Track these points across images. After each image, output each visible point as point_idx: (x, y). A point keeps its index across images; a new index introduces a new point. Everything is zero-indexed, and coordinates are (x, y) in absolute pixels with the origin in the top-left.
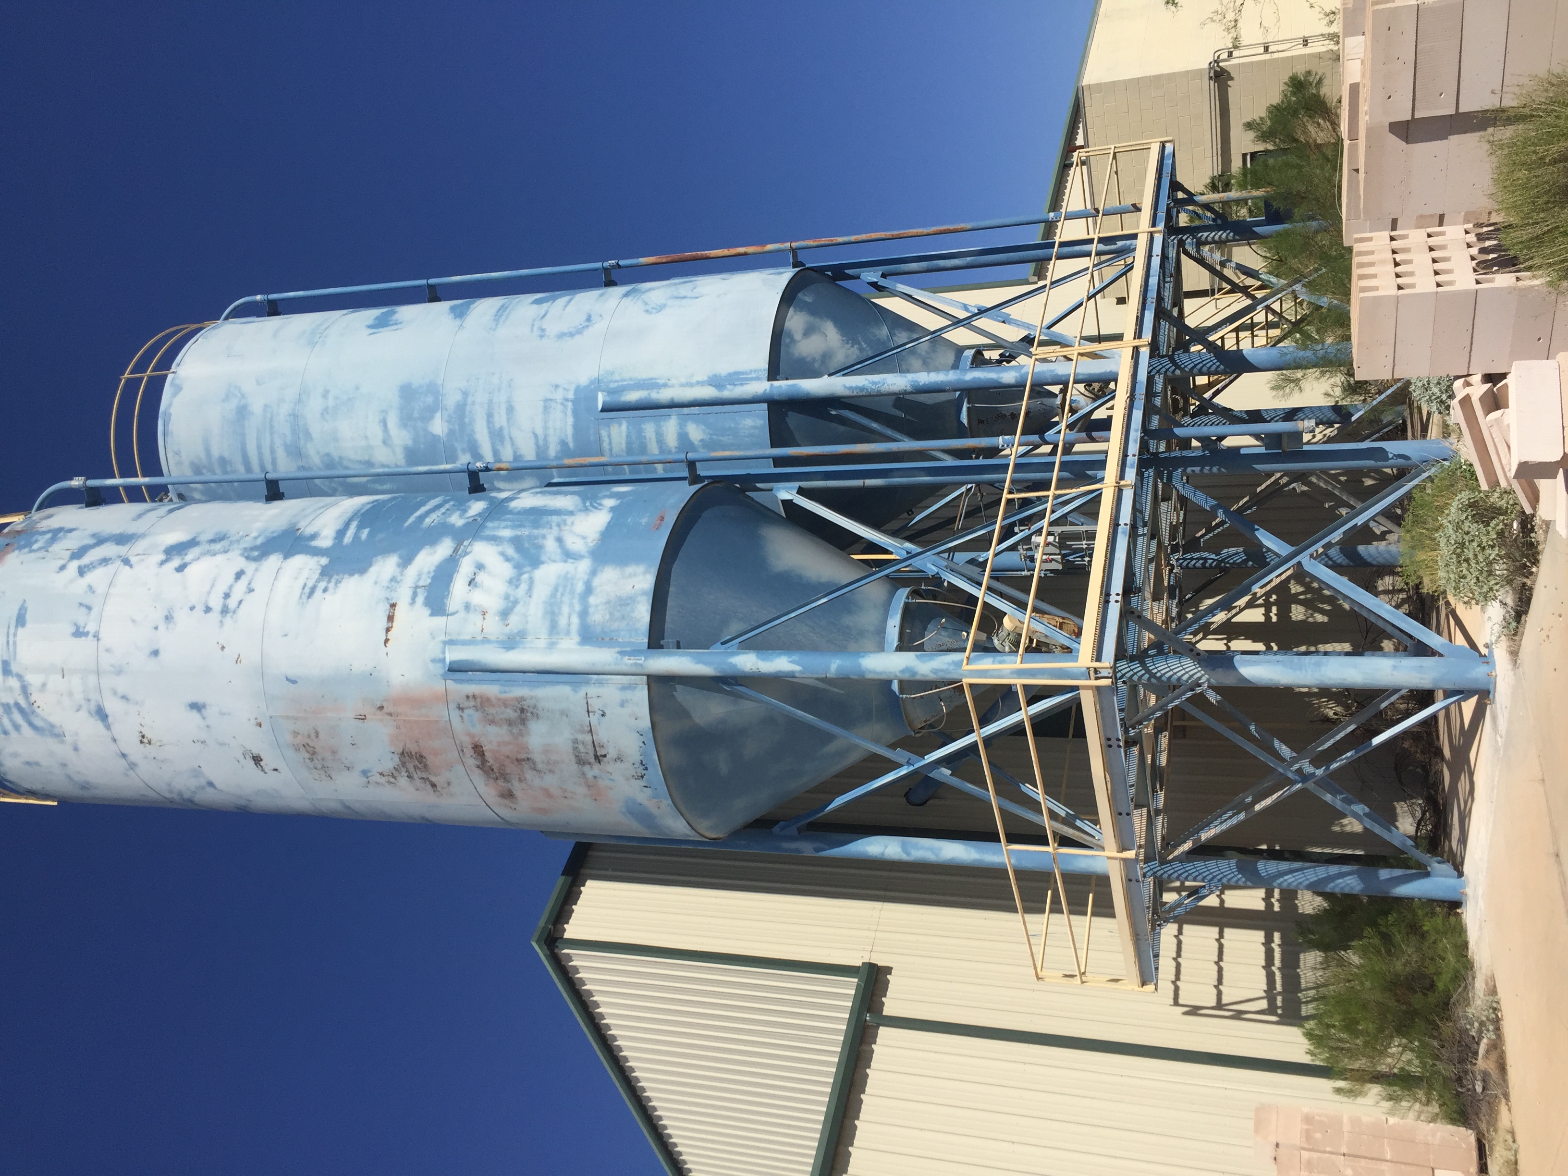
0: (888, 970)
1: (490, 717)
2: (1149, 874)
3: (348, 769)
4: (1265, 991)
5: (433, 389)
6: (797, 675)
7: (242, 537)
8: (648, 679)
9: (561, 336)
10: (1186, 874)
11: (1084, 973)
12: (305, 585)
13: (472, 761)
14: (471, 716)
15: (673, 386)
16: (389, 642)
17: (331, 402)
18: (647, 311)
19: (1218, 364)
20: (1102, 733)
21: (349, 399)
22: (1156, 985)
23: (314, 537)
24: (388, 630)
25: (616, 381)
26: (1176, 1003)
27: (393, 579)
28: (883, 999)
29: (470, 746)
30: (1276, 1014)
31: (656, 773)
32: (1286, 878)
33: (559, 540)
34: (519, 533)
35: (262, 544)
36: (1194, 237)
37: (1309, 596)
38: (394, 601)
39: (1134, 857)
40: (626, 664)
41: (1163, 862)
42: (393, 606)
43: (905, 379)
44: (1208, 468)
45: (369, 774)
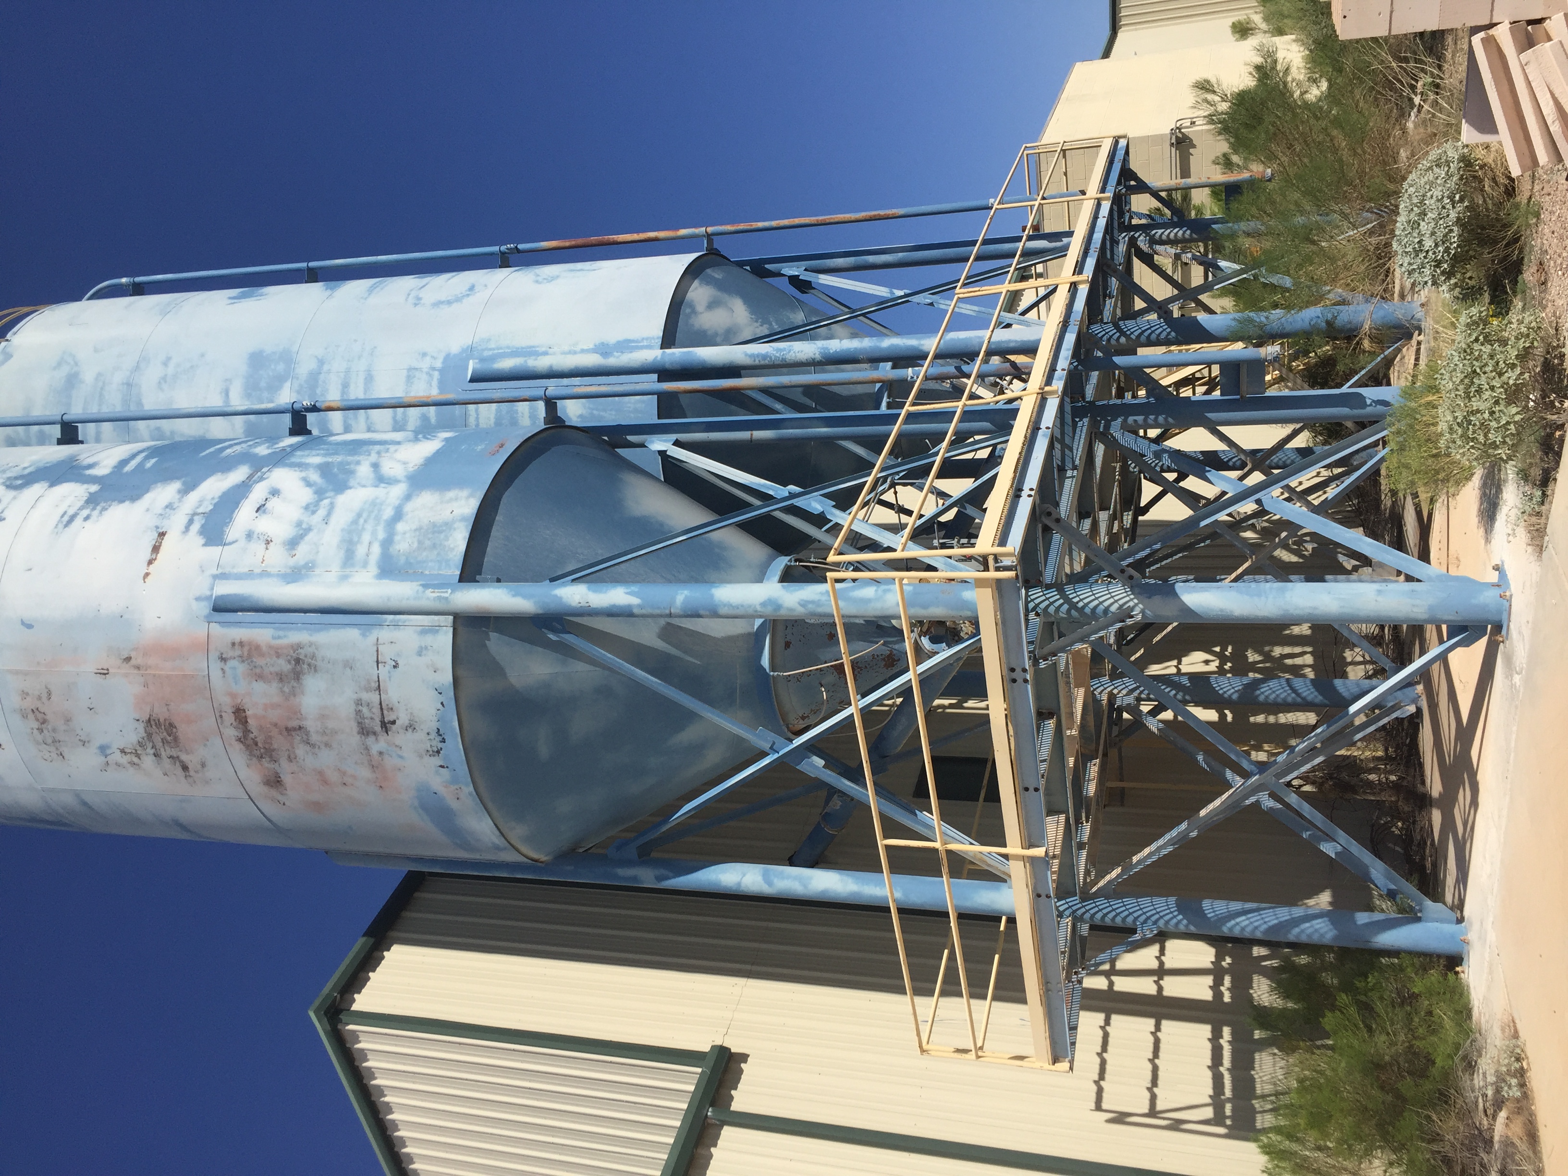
0: (744, 1057)
1: (258, 671)
2: (1067, 913)
3: (84, 743)
4: (1210, 1096)
5: (288, 358)
6: (636, 611)
7: (11, 467)
8: (455, 618)
9: (438, 304)
10: (1113, 913)
11: (981, 1048)
12: (65, 513)
13: (231, 733)
14: (234, 668)
15: (554, 354)
16: (149, 577)
17: (170, 370)
18: (537, 282)
19: (1169, 330)
20: (1004, 660)
21: (192, 367)
22: (1072, 1062)
23: (91, 466)
24: (150, 562)
25: (491, 349)
26: (1098, 1107)
27: (170, 506)
28: (733, 1092)
29: (230, 710)
30: (1224, 1125)
31: (455, 747)
32: (1238, 920)
33: (376, 466)
34: (330, 460)
35: (30, 474)
36: (1147, 235)
37: (1268, 665)
38: (164, 530)
39: (1043, 854)
40: (428, 599)
41: (1086, 897)
42: (162, 535)
43: (813, 345)
44: (1152, 417)
45: (108, 752)
